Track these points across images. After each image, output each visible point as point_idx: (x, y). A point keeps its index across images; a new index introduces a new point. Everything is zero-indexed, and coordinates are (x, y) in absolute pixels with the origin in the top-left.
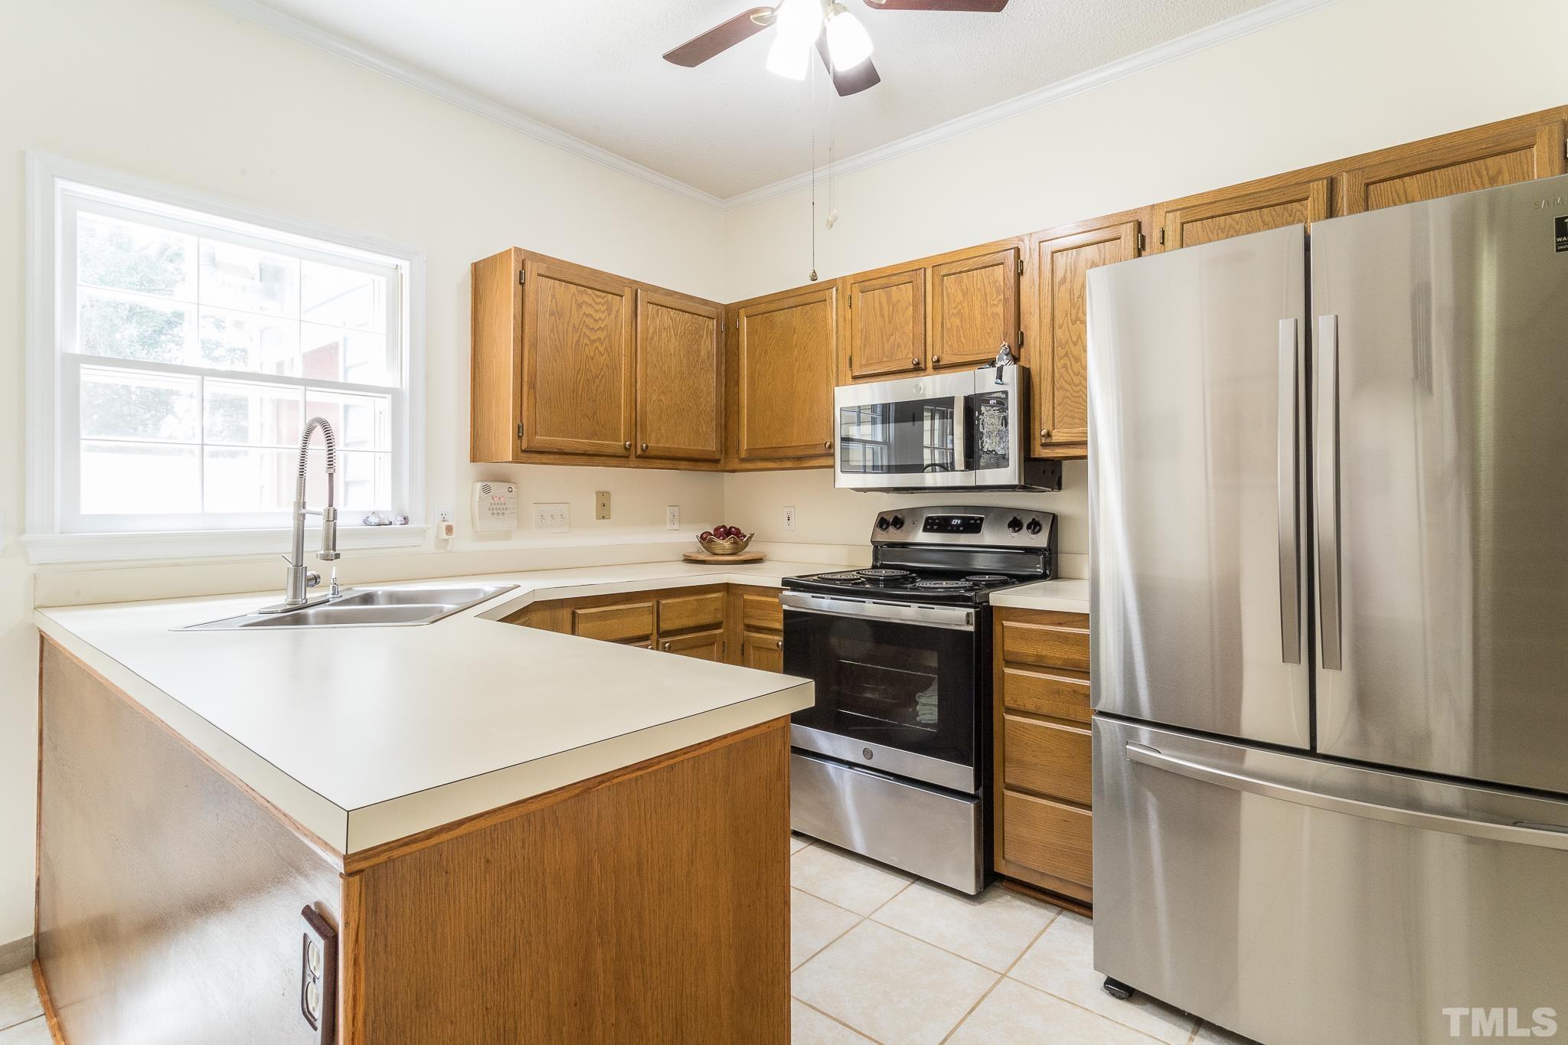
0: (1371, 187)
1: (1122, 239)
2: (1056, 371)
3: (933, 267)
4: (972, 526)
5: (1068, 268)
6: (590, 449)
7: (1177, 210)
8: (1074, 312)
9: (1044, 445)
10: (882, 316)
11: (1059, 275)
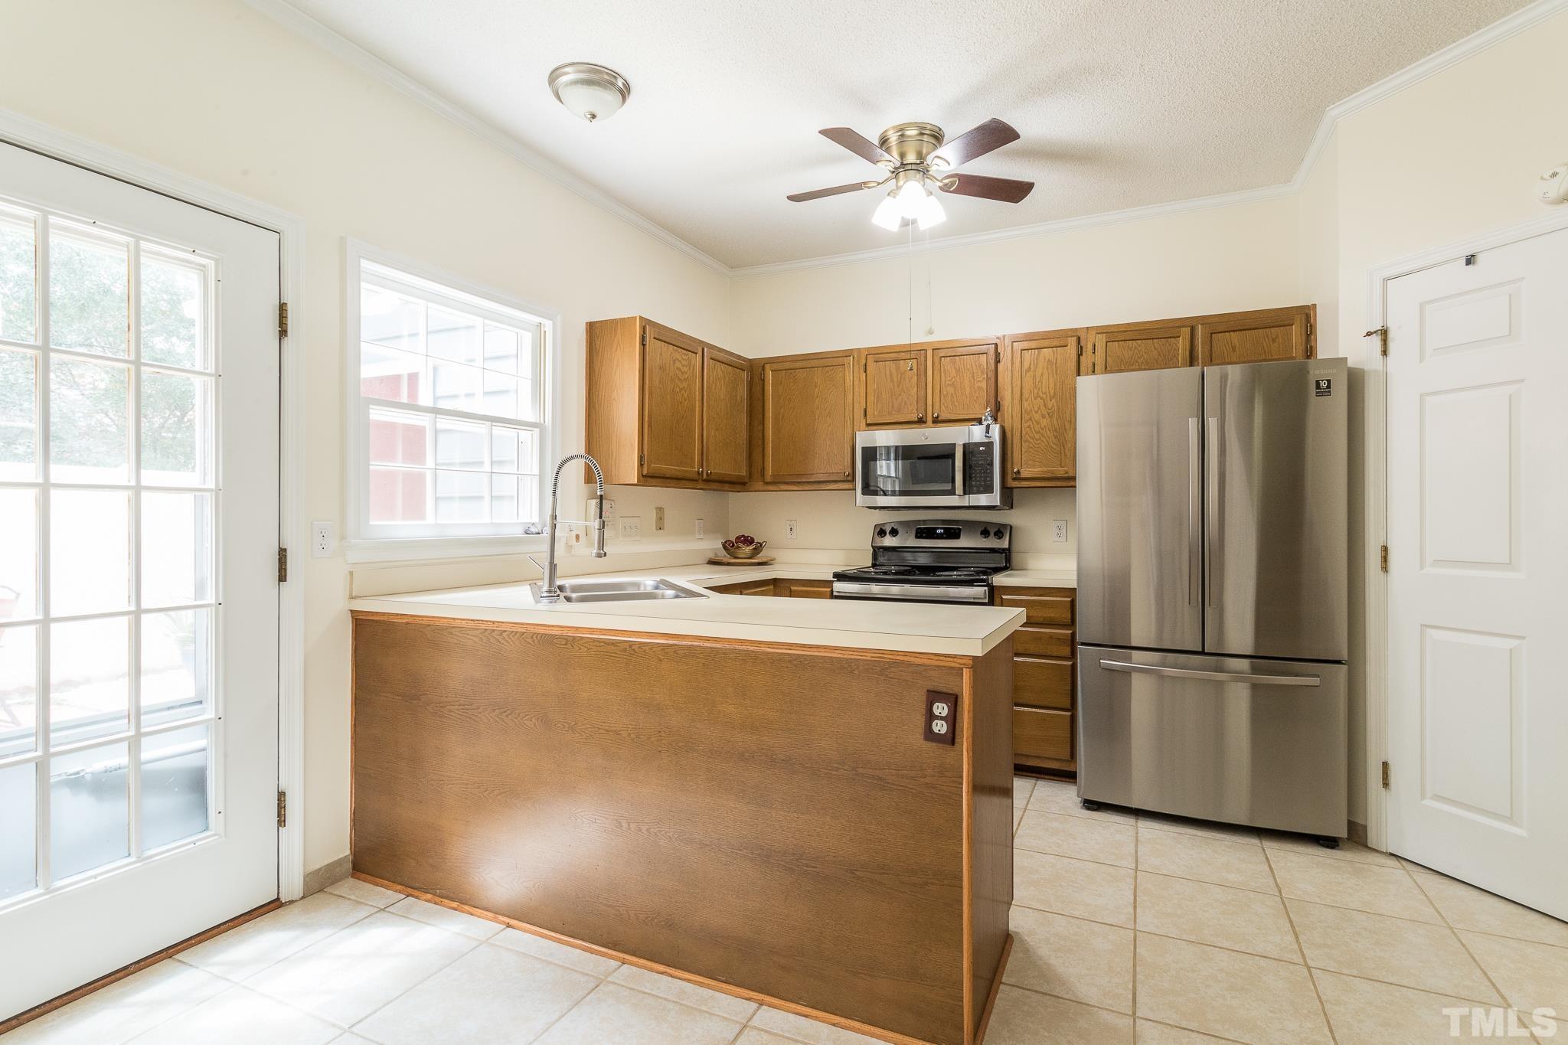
0: (1214, 335)
1: (1069, 347)
2: (1023, 429)
3: (933, 349)
4: (953, 533)
5: (1032, 362)
6: (680, 475)
7: (1103, 333)
8: (1036, 391)
9: (1014, 479)
10: (892, 381)
11: (1026, 365)
